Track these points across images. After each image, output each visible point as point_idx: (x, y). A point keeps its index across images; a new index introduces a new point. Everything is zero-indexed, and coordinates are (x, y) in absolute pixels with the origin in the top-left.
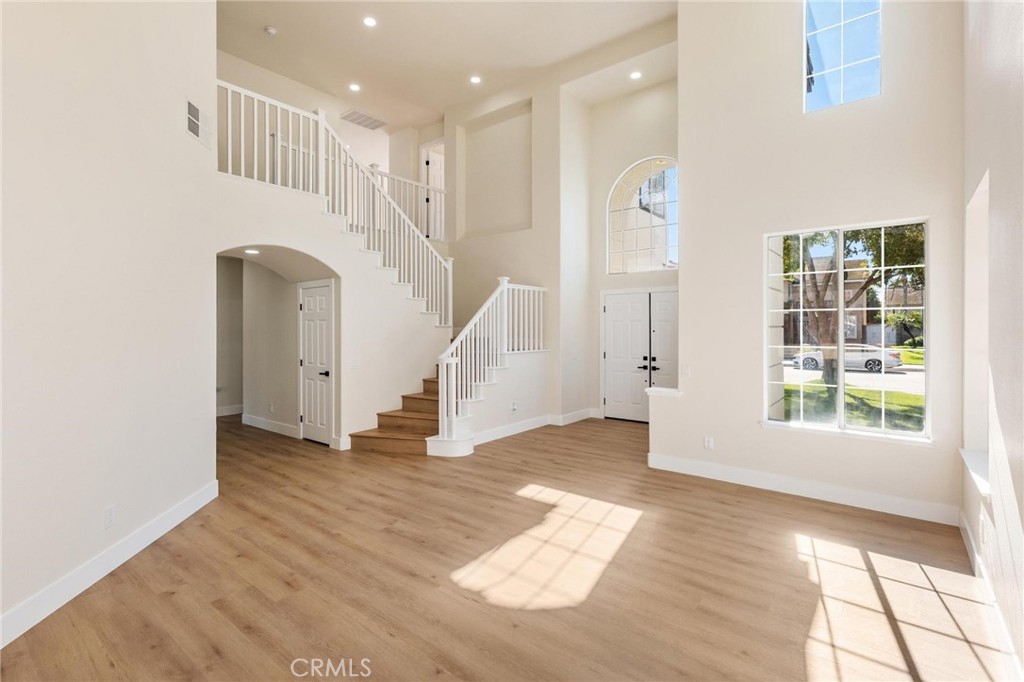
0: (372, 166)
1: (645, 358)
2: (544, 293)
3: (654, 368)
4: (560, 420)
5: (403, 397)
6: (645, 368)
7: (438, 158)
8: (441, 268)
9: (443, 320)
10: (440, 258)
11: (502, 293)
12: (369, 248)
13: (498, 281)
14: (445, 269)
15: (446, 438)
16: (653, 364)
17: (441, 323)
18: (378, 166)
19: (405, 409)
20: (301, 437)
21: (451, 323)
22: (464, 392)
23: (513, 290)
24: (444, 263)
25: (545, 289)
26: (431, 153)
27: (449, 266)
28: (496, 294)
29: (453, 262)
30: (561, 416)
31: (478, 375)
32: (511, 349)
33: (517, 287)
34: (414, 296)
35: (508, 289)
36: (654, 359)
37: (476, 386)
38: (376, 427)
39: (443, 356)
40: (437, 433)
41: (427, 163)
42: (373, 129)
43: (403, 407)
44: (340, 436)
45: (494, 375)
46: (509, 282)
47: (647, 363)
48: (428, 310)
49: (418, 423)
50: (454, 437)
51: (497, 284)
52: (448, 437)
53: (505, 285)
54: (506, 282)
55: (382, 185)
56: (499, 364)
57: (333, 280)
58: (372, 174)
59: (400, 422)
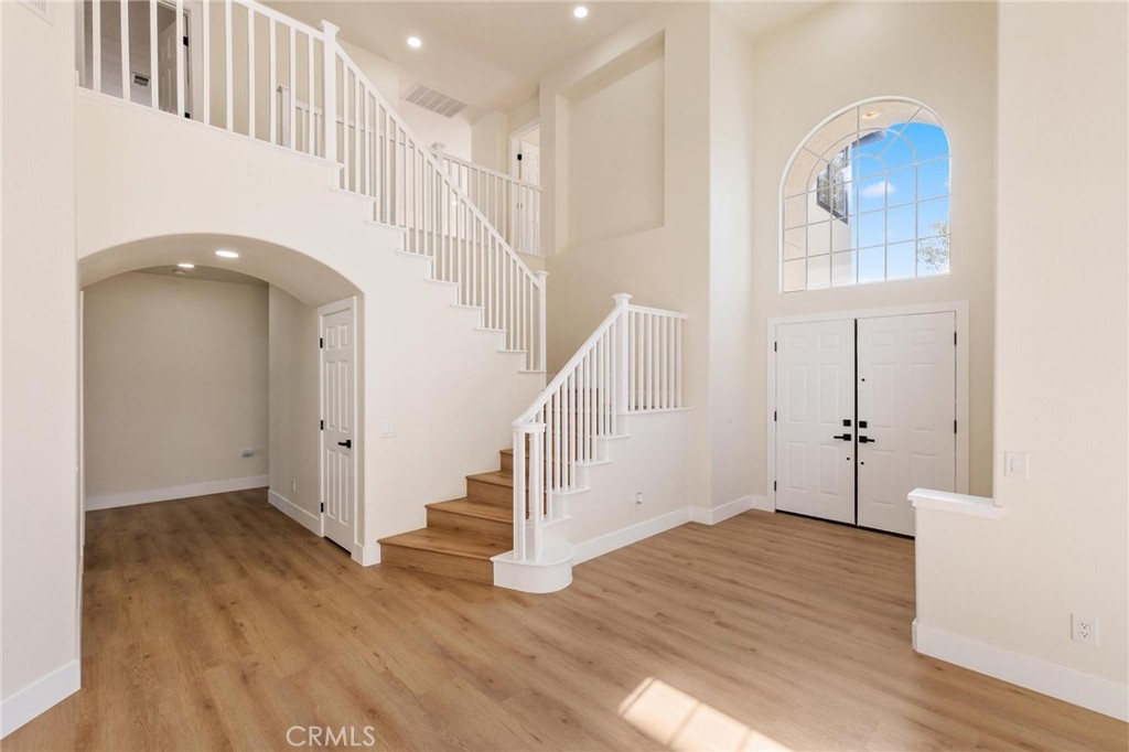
0: (434, 146)
1: (847, 423)
2: (683, 320)
3: (864, 440)
4: (708, 516)
5: (469, 479)
6: (847, 437)
7: (532, 152)
8: (528, 285)
9: (532, 362)
10: (527, 271)
11: (619, 319)
12: (439, 277)
13: (614, 300)
14: (536, 288)
15: (524, 561)
16: (862, 432)
17: (528, 367)
18: (443, 146)
19: (471, 498)
20: (322, 535)
21: (543, 366)
22: (556, 477)
23: (637, 314)
24: (533, 279)
25: (684, 316)
26: (524, 144)
27: (542, 283)
28: (611, 320)
29: (547, 277)
30: (710, 511)
31: (582, 450)
32: (633, 406)
33: (643, 310)
34: (487, 326)
35: (629, 313)
36: (863, 425)
37: (577, 467)
38: (425, 526)
39: (520, 421)
40: (512, 548)
41: (520, 157)
42: (450, 115)
43: (468, 494)
44: (363, 544)
45: (607, 449)
46: (631, 302)
47: (850, 430)
48: (508, 347)
49: (484, 526)
50: (538, 562)
51: (612, 306)
52: (527, 558)
53: (624, 306)
54: (626, 302)
55: (449, 173)
56: (614, 430)
57: (355, 298)
58: (435, 156)
59: (459, 521)
